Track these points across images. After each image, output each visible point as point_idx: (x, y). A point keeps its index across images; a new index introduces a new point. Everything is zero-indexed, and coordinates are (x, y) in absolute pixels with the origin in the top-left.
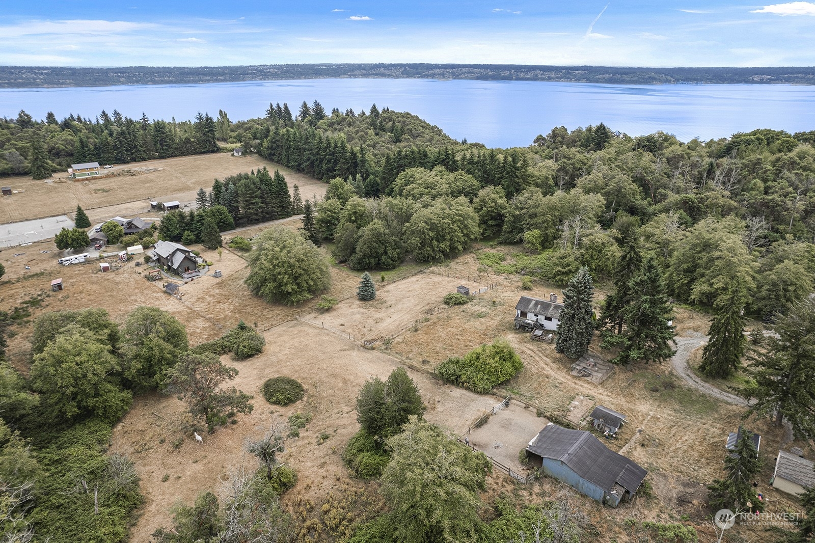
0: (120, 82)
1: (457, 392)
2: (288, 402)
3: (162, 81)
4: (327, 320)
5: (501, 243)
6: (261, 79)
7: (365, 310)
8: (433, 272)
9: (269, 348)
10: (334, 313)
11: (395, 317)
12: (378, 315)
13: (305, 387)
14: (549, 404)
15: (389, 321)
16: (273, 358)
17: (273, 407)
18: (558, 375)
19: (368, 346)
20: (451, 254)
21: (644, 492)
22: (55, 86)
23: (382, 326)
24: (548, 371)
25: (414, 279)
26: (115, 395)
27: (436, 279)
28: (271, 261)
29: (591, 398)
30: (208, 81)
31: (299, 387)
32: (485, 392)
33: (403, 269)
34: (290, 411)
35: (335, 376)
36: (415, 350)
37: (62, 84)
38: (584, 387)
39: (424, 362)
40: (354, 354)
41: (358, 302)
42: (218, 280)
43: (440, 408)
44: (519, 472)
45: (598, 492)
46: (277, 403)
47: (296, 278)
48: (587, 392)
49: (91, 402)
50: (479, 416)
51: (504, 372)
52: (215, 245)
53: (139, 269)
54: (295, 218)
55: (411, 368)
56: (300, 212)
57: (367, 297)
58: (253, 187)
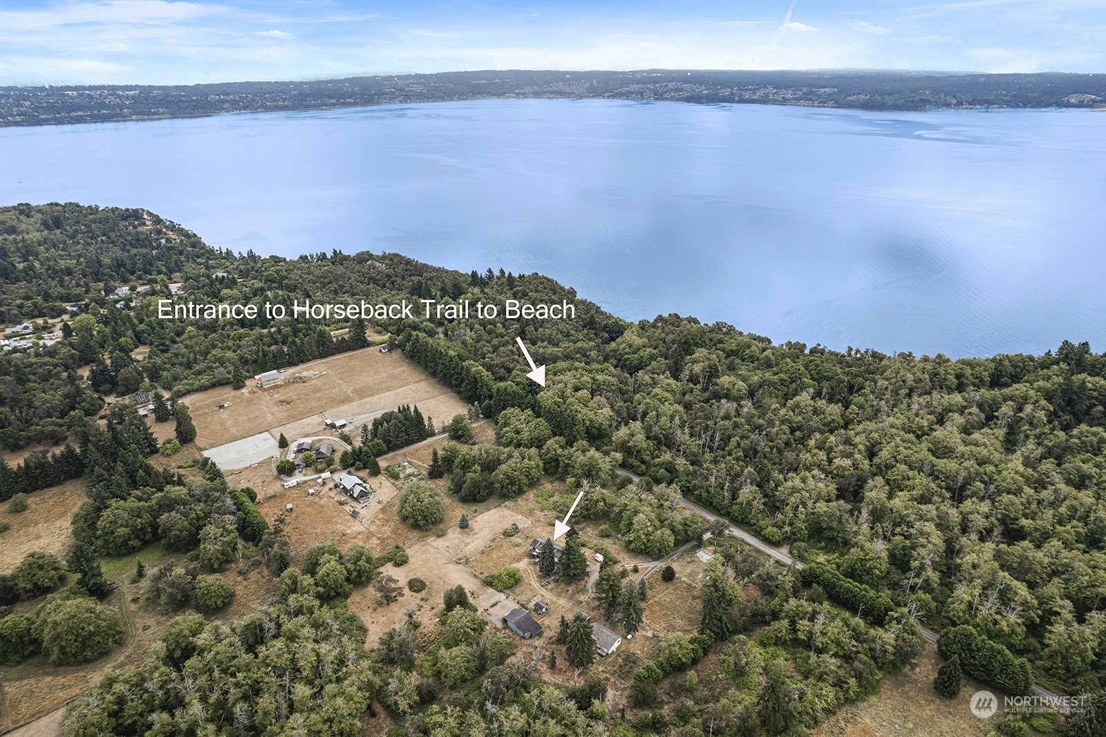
1: (490, 590)
2: (418, 591)
3: (276, 106)
4: (441, 543)
5: (557, 479)
7: (461, 536)
8: (506, 506)
9: (412, 560)
10: (445, 538)
11: (476, 542)
12: (468, 540)
13: (427, 583)
14: (523, 598)
15: (472, 545)
16: (413, 567)
17: (413, 593)
18: (535, 583)
19: (458, 562)
20: (521, 492)
21: (540, 635)
22: (146, 117)
23: (468, 548)
24: (533, 582)
25: (493, 511)
26: (348, 587)
27: (506, 512)
28: (412, 507)
29: (542, 596)
31: (424, 584)
32: (501, 591)
33: (491, 501)
34: (419, 596)
35: (440, 579)
36: (480, 565)
38: (543, 592)
39: (481, 573)
40: (451, 566)
41: (459, 529)
42: (381, 506)
43: (481, 597)
44: (499, 625)
45: (521, 634)
46: (414, 591)
47: (425, 518)
48: (542, 593)
49: (339, 590)
50: (494, 602)
51: (510, 583)
52: (376, 472)
53: (332, 494)
54: (429, 440)
55: (475, 576)
56: (433, 434)
57: (464, 525)
58: (400, 425)
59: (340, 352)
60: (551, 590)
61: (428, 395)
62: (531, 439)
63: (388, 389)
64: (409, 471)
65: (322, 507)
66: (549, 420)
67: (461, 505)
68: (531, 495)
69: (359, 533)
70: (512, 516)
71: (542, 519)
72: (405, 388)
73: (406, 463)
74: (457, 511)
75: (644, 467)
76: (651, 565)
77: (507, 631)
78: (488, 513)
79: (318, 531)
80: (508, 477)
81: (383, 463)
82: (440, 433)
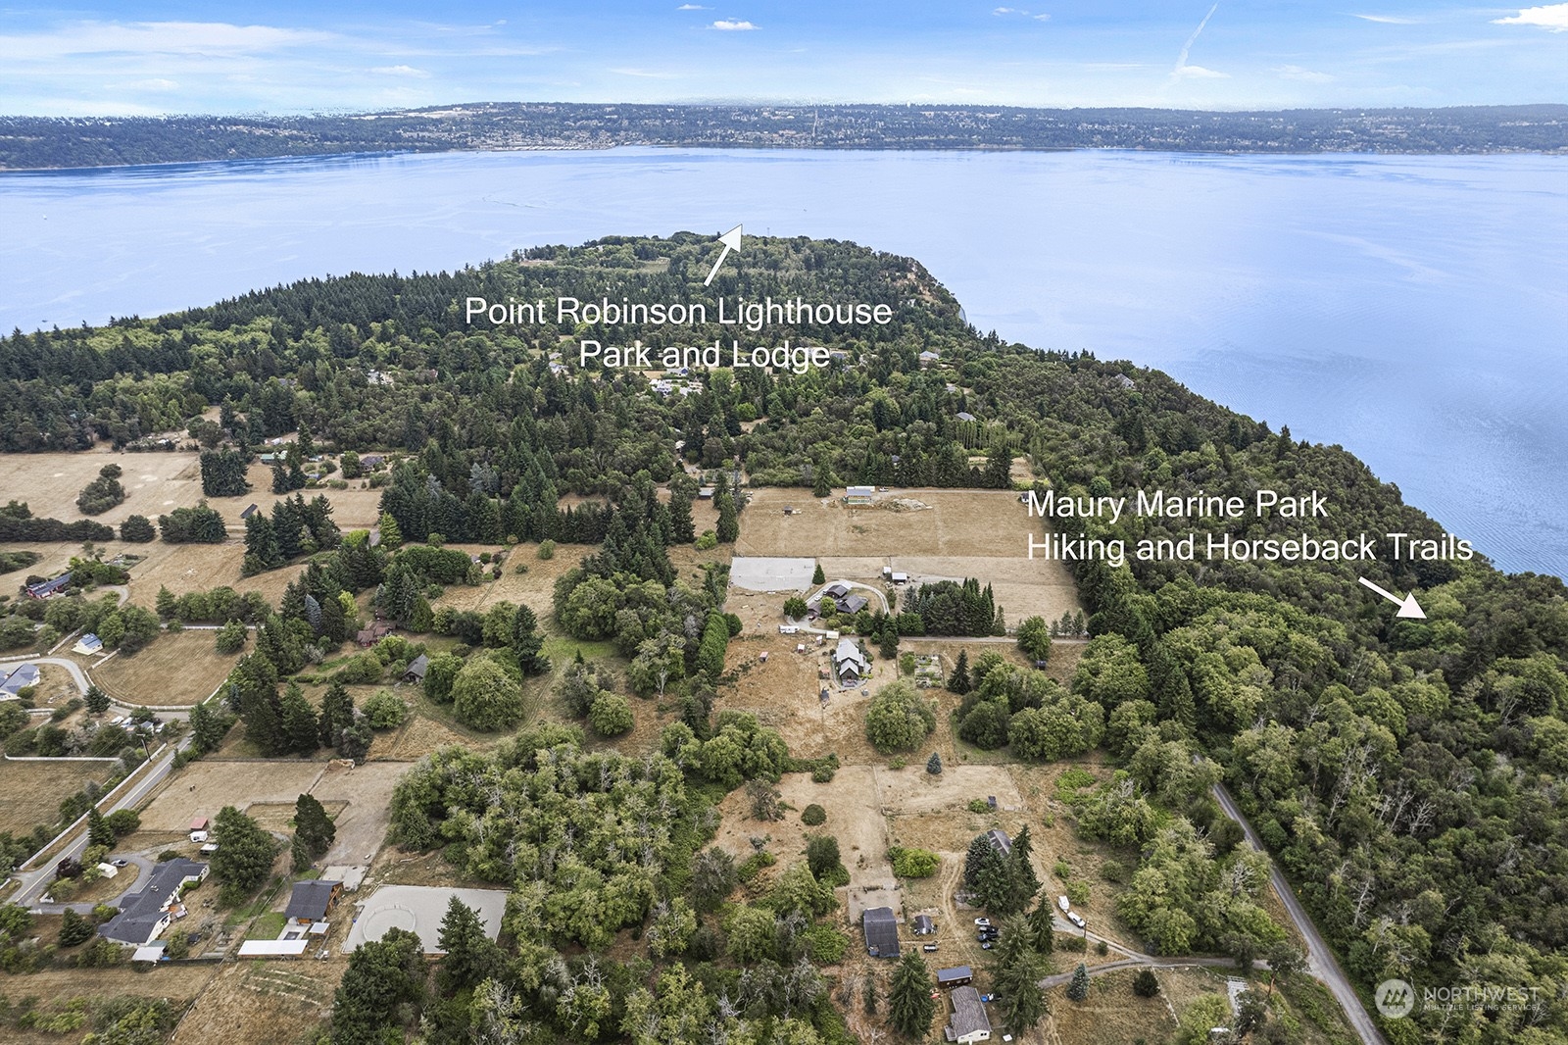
0: (1092, 142)
1: (886, 867)
2: (809, 823)
4: (889, 776)
6: (1356, 151)
7: (918, 781)
9: (836, 782)
10: (897, 773)
11: (929, 798)
12: (922, 789)
13: (828, 819)
14: (913, 901)
15: (919, 799)
16: (830, 790)
17: (801, 823)
18: (947, 890)
19: (883, 812)
20: (1041, 758)
23: (914, 800)
24: (945, 887)
25: (988, 768)
26: (734, 775)
27: (1003, 778)
29: (941, 912)
30: (1246, 148)
31: (824, 818)
32: (896, 876)
33: (999, 755)
35: (845, 821)
36: (904, 830)
37: (1006, 143)
38: (947, 908)
39: (896, 840)
40: (871, 812)
41: (923, 771)
42: (862, 698)
43: (867, 870)
44: (854, 917)
45: (869, 944)
46: (805, 821)
48: (944, 908)
49: (721, 776)
50: (873, 884)
51: (917, 872)
52: (889, 654)
53: (821, 661)
54: (991, 639)
55: (887, 840)
56: (1001, 633)
57: (934, 769)
58: (950, 603)
59: (966, 486)
60: (959, 911)
61: (1040, 579)
62: (1107, 689)
63: (992, 554)
64: (930, 669)
65: (799, 671)
66: (1150, 672)
67: (957, 741)
68: (1057, 770)
69: (809, 721)
70: (1005, 787)
71: (1040, 810)
72: (1016, 559)
73: (936, 658)
74: (944, 745)
75: (1255, 805)
76: (1135, 956)
77: (857, 931)
78: (979, 768)
79: (771, 697)
80: (1030, 729)
81: (906, 646)
82: (1010, 635)
